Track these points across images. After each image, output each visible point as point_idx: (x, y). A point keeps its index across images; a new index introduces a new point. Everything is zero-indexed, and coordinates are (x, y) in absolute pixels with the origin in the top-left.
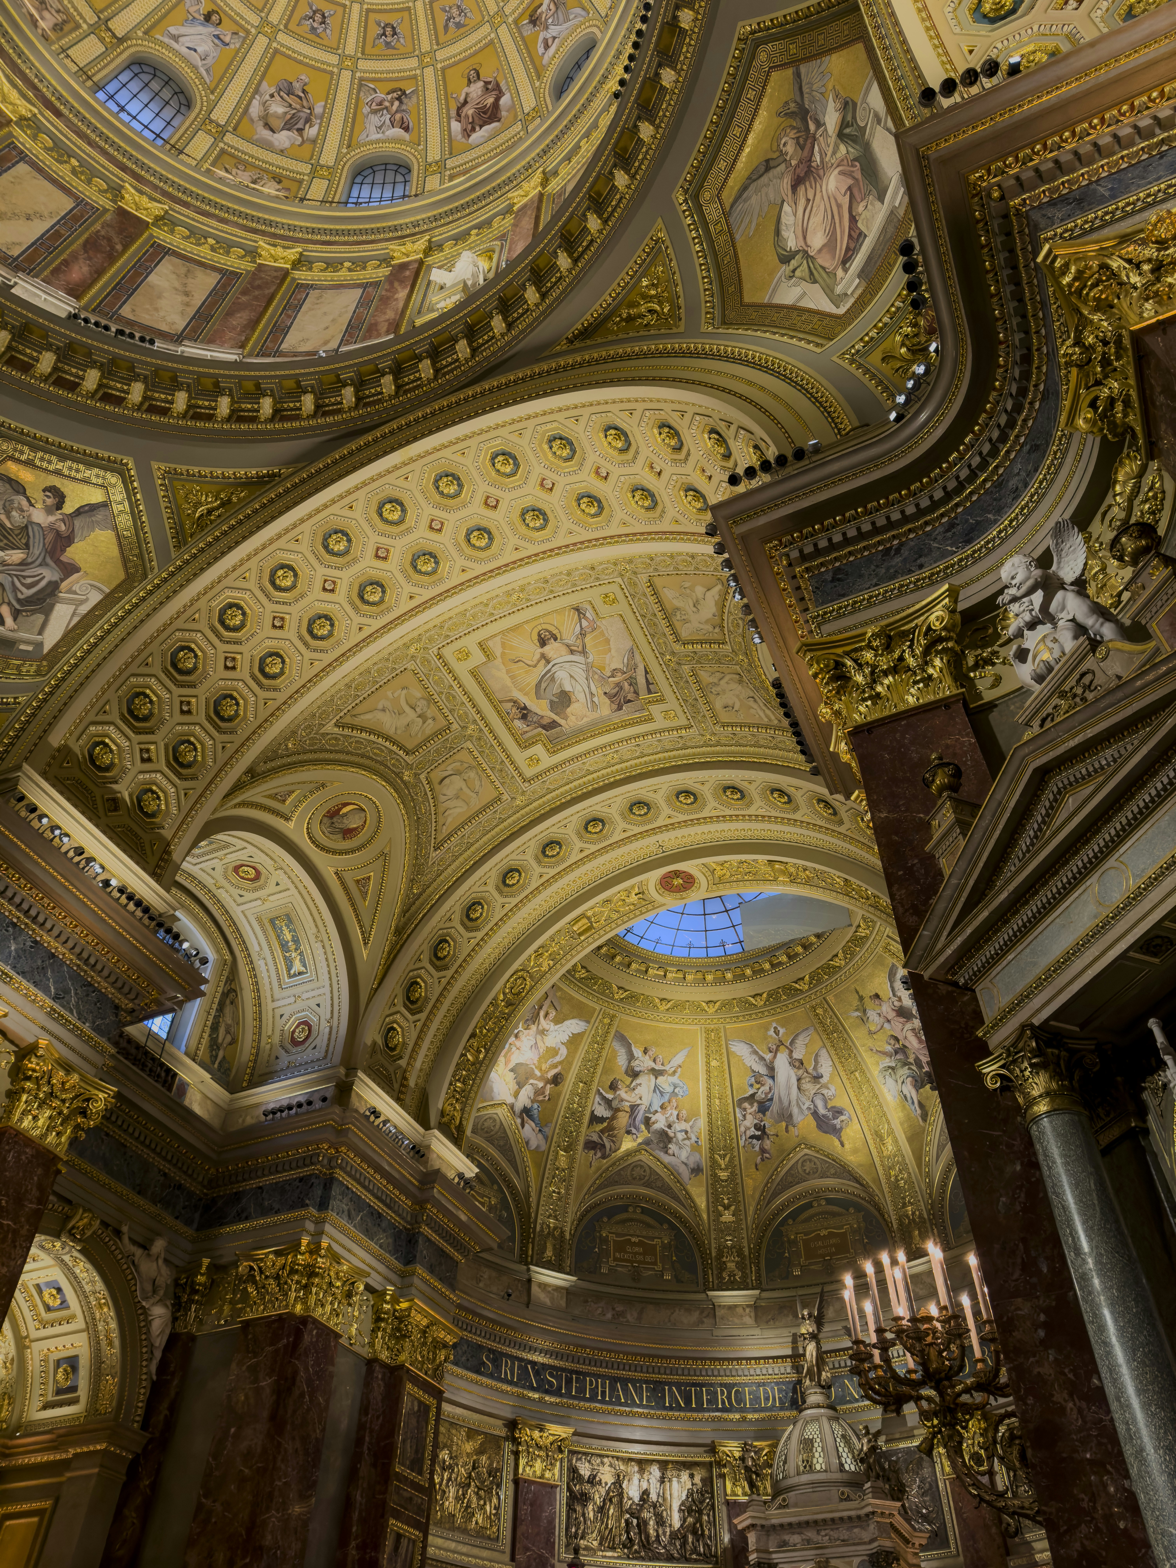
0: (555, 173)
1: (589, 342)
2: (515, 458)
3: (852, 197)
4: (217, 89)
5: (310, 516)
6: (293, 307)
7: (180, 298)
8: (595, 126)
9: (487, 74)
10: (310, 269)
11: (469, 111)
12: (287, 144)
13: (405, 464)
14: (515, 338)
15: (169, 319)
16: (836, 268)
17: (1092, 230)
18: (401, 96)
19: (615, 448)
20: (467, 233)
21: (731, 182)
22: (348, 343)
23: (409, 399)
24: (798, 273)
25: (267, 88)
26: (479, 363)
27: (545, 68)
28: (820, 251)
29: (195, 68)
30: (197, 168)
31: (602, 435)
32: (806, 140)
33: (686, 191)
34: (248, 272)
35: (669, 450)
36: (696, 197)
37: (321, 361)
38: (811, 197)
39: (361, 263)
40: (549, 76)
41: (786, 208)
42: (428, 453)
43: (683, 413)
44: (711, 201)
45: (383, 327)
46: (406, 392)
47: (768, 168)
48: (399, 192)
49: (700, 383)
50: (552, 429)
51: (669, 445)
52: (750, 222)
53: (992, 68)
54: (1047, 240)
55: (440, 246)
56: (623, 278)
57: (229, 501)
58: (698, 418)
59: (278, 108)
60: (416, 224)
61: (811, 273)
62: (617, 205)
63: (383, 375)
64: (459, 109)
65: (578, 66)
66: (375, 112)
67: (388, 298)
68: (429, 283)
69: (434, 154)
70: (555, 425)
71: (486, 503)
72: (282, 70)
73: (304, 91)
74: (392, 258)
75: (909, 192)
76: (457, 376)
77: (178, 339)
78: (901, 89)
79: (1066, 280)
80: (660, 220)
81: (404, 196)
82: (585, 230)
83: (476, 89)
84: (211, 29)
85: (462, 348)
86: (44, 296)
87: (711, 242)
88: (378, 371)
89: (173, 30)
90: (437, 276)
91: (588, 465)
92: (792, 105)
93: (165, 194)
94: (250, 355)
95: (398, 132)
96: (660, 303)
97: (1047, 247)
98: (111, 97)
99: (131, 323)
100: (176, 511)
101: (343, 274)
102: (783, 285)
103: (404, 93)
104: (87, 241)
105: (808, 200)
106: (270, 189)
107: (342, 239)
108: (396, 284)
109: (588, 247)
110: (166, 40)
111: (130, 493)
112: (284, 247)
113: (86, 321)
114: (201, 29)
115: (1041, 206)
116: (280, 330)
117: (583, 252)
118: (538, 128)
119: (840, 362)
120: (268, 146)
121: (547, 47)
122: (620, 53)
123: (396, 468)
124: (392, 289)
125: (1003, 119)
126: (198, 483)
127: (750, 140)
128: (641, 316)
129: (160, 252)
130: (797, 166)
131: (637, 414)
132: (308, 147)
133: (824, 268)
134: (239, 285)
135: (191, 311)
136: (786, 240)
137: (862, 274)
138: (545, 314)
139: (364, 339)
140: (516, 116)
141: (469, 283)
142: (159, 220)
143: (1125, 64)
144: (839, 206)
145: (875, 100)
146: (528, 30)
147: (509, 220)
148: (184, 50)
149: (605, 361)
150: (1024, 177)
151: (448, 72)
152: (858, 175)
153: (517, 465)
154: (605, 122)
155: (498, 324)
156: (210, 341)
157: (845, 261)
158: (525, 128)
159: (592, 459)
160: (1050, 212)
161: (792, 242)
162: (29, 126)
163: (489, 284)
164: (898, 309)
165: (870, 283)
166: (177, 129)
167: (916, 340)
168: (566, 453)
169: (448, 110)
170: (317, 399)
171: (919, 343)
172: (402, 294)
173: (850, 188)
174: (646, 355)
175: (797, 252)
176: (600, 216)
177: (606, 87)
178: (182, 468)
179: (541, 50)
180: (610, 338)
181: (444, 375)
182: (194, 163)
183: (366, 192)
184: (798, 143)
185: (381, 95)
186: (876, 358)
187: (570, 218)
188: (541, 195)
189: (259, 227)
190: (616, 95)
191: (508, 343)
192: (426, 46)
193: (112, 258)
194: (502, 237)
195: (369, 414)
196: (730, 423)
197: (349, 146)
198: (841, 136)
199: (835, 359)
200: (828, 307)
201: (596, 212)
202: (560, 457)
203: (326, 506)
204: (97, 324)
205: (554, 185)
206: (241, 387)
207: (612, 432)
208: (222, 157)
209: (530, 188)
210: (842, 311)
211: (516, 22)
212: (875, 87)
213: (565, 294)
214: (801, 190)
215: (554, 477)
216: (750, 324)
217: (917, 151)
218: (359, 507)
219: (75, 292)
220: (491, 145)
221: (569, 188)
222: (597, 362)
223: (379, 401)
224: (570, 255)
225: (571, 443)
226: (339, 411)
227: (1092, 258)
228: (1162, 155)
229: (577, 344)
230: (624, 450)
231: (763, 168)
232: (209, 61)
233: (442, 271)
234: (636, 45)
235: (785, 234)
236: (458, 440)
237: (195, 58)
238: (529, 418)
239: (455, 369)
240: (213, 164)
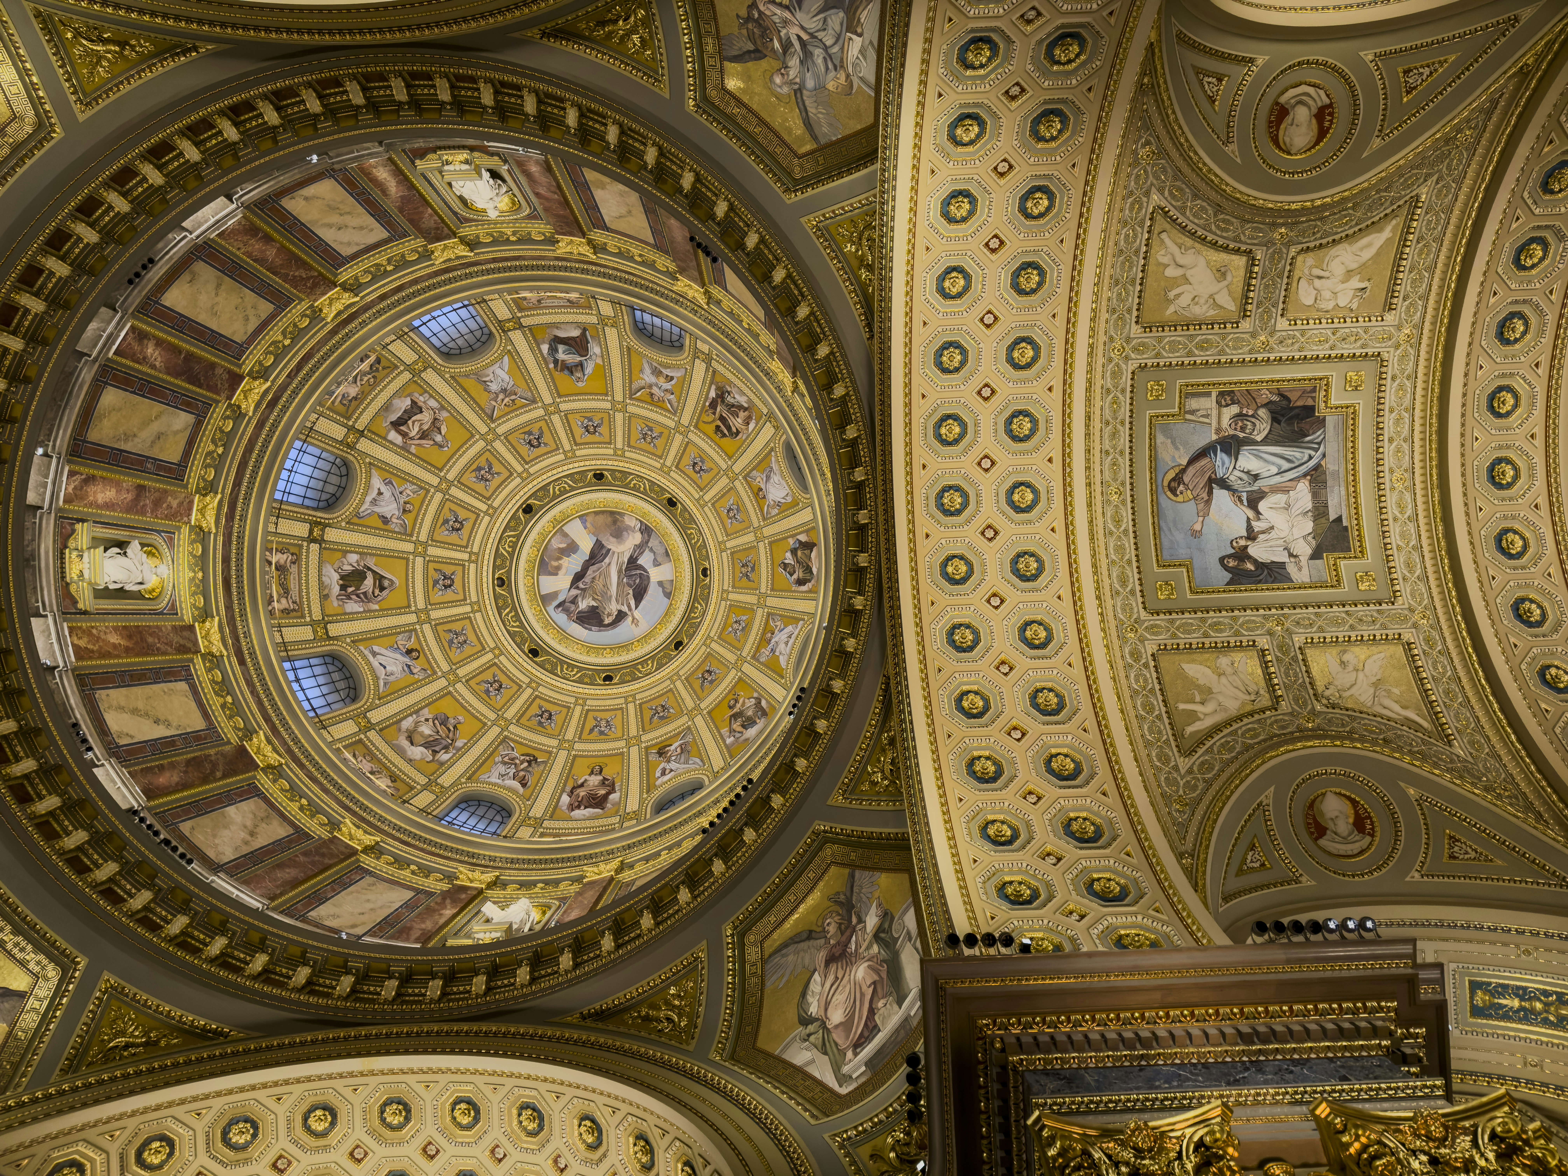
0: (631, 866)
1: (600, 1025)
2: (477, 1111)
3: (875, 991)
4: (383, 699)
5: (230, 1092)
6: (342, 884)
7: (243, 835)
8: (678, 844)
9: (608, 773)
10: (378, 858)
11: (582, 793)
12: (418, 757)
13: (362, 1074)
14: (533, 993)
15: (220, 849)
16: (847, 1048)
17: (1078, 1112)
18: (532, 761)
19: (584, 1141)
20: (534, 884)
21: (775, 935)
22: (374, 935)
23: (403, 1011)
24: (812, 1038)
25: (426, 713)
26: (487, 1003)
27: (656, 787)
28: (836, 1027)
29: (376, 678)
30: (329, 745)
31: (576, 1122)
32: (847, 929)
33: (735, 928)
34: (320, 838)
35: (638, 1166)
36: (742, 935)
37: (340, 942)
38: (840, 976)
39: (427, 871)
40: (657, 794)
41: (816, 976)
42: (392, 1072)
43: (665, 1132)
44: (754, 944)
45: (416, 934)
46: (404, 1002)
47: (809, 938)
48: (491, 829)
49: (691, 1109)
50: (528, 1096)
51: (639, 1161)
52: (783, 976)
53: (1007, 940)
54: (1038, 1106)
55: (504, 885)
56: (655, 979)
57: (156, 1043)
58: (678, 1143)
59: (426, 730)
60: (492, 859)
61: (824, 1044)
62: (673, 915)
63: (390, 978)
64: (574, 788)
65: (683, 797)
66: (505, 763)
67: (434, 911)
68: (479, 911)
69: (537, 811)
70: (534, 1093)
71: (424, 1150)
72: (446, 706)
73: (455, 727)
74: (457, 878)
75: (924, 1007)
76: (460, 1007)
77: (215, 868)
78: (932, 923)
79: (1052, 1152)
80: (705, 942)
81: (494, 833)
82: (637, 924)
83: (595, 780)
84: (407, 660)
85: (479, 983)
86: (120, 784)
87: (743, 979)
88: (387, 972)
89: (376, 648)
90: (489, 909)
91: (549, 1149)
92: (842, 897)
93: (290, 751)
94: (274, 909)
95: (516, 784)
96: (680, 1016)
97: (1037, 1113)
98: (294, 669)
99: (183, 838)
100: (93, 1030)
101: (405, 874)
102: (796, 1045)
103: (536, 759)
104: (194, 758)
105: (837, 978)
106: (382, 783)
107: (421, 845)
108: (448, 901)
109: (634, 939)
110: (366, 652)
111: (59, 992)
112: (365, 832)
113: (142, 820)
114: (399, 656)
115: (1035, 1071)
116: (318, 898)
117: (628, 942)
118: (631, 826)
119: (830, 1142)
120: (400, 752)
121: (663, 773)
122: (717, 801)
123: (351, 1075)
124: (442, 905)
125: (1012, 984)
126: (136, 1010)
127: (802, 908)
128: (659, 1021)
129: (253, 791)
130: (834, 946)
131: (619, 1116)
132: (434, 766)
133: (836, 1044)
134: (305, 845)
135: (246, 850)
136: (809, 1005)
137: (869, 1063)
138: (571, 983)
139: (392, 937)
140: (617, 811)
141: (515, 927)
142: (269, 768)
143: (1114, 980)
144: (862, 995)
145: (910, 920)
146: (653, 758)
147: (576, 887)
148: (375, 664)
149: (609, 1049)
150: (1024, 1039)
151: (578, 760)
152: (884, 976)
153: (476, 1120)
154: (688, 846)
155: (523, 974)
156: (246, 882)
157: (858, 1046)
158: (621, 823)
159: (556, 1144)
160: (1043, 1080)
161: (814, 1009)
162: (211, 661)
163: (533, 935)
164: (895, 1110)
165: (875, 1074)
166: (332, 711)
167: (906, 1149)
168: (532, 1126)
169: (565, 785)
170: (313, 974)
171: (908, 1154)
172: (448, 912)
173: (874, 983)
174: (649, 1060)
175: (817, 1020)
176: (655, 918)
177: (699, 820)
178: (130, 989)
179: (658, 774)
180: (622, 1029)
181: (449, 1001)
182: (330, 739)
183: (463, 817)
184: (840, 928)
185: (515, 754)
186: (865, 1151)
187: (628, 909)
188: (612, 879)
189: (354, 807)
190: (704, 831)
191: (524, 996)
192: (569, 735)
193: (205, 780)
194: (563, 900)
195: (355, 1009)
196: (707, 1163)
197: (469, 778)
198: (876, 937)
199: (826, 1136)
200: (831, 1082)
201: (653, 913)
202: (525, 1129)
203: (253, 1088)
204: (150, 827)
205: (626, 876)
206: (246, 934)
207: (588, 1123)
208: (357, 745)
209: (606, 870)
210: (844, 1091)
211: (647, 748)
212: (912, 911)
213: (596, 972)
214: (833, 967)
215: (510, 1148)
216: (756, 1069)
217: (937, 981)
218: (288, 1102)
219: (150, 793)
220: (588, 823)
221: (639, 883)
222: (601, 1047)
223: (373, 1001)
224: (615, 940)
225: (541, 1118)
226: (327, 995)
227: (1076, 1140)
228: (1141, 1068)
229: (589, 1023)
230: (592, 1147)
231: (805, 935)
232: (391, 678)
233: (495, 907)
234: (732, 803)
235: (810, 999)
236: (430, 1071)
237: (381, 672)
238: (511, 1075)
239: (463, 999)
240: (345, 747)
